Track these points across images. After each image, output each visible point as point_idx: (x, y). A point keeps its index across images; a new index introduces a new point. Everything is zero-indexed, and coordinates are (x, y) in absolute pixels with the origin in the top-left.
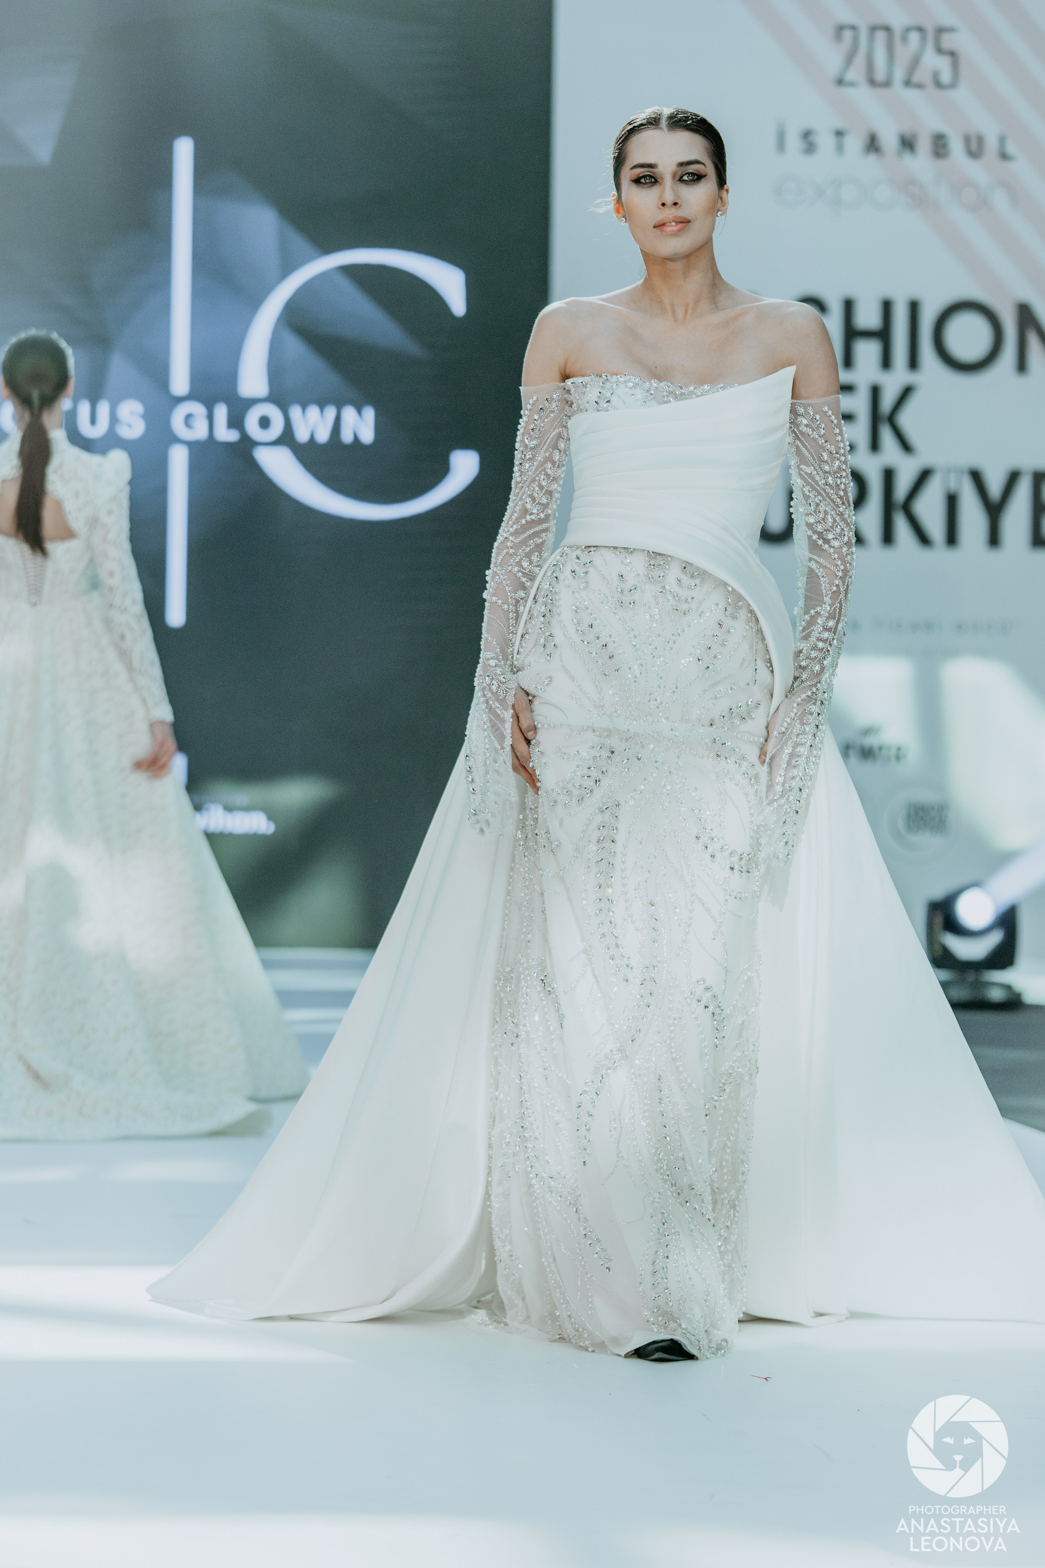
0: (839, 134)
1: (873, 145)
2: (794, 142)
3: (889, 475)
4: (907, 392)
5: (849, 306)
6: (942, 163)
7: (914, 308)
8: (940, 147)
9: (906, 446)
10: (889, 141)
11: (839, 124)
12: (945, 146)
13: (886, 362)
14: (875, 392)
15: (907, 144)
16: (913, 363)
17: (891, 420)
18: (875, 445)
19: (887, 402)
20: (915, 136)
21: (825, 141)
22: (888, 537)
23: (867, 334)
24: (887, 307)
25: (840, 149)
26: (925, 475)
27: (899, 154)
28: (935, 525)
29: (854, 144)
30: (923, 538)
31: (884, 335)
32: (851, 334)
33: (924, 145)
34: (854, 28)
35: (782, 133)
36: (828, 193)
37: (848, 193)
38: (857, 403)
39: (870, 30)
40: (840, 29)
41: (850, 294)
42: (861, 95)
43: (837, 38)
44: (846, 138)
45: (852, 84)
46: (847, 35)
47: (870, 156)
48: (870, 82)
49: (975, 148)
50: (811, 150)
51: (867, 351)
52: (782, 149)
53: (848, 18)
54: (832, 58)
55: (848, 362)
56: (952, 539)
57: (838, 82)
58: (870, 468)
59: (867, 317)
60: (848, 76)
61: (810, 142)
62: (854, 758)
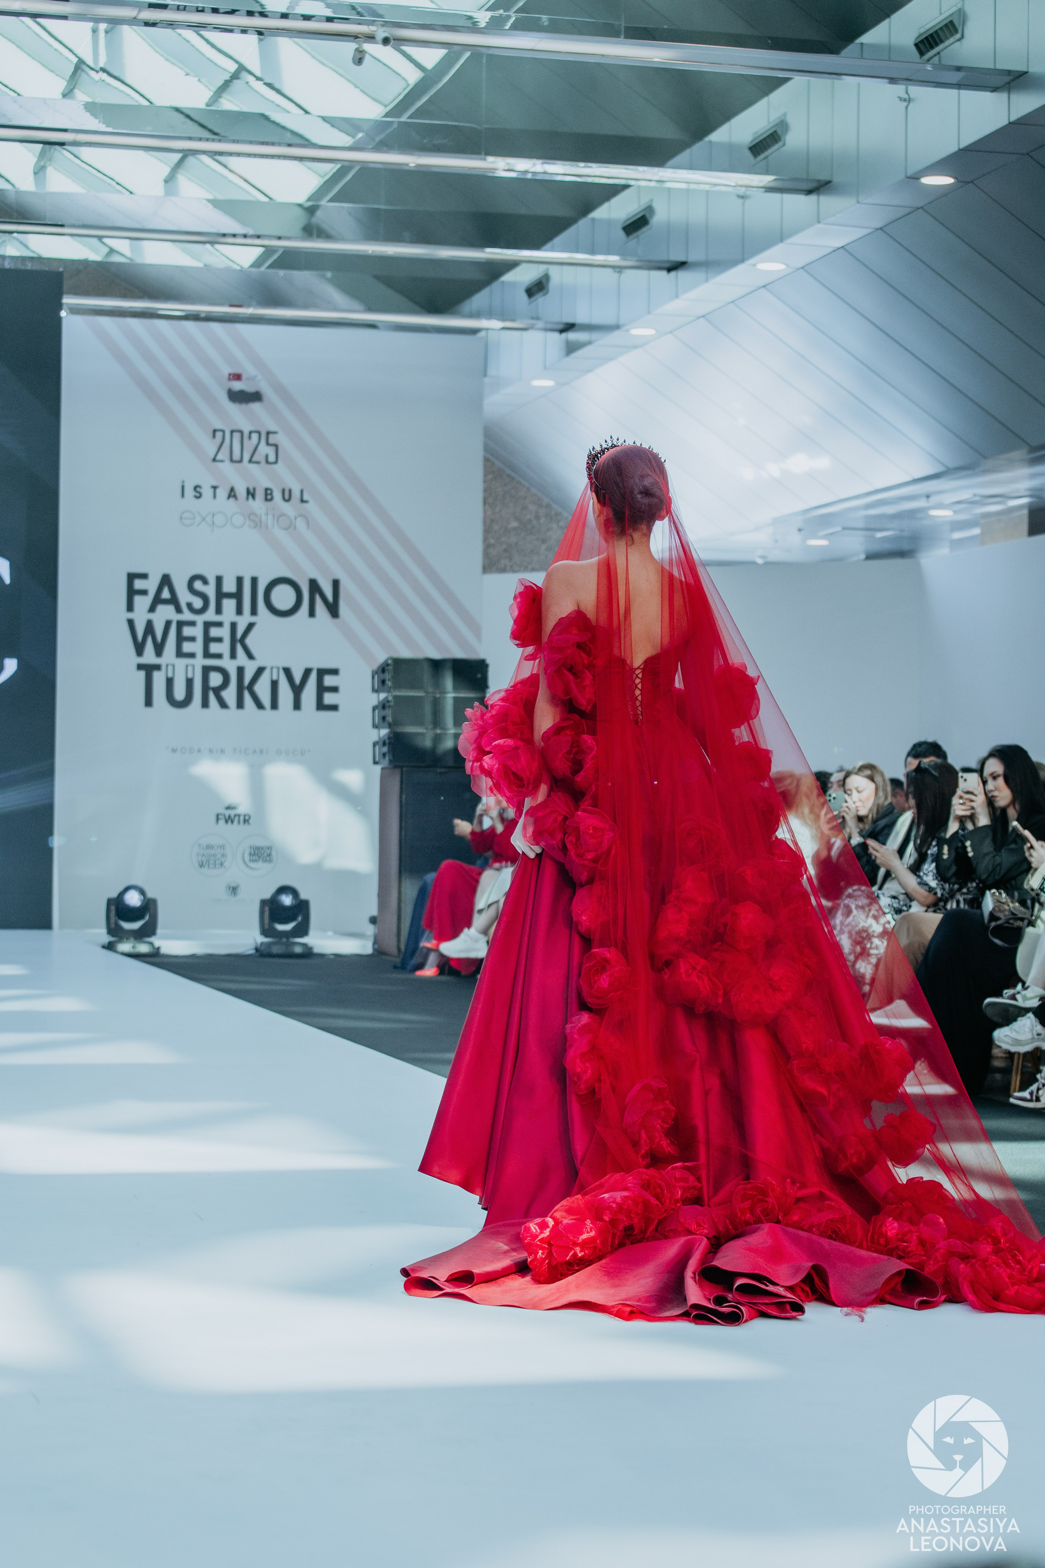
0: (214, 488)
1: (232, 494)
2: (189, 492)
3: (241, 671)
4: (251, 626)
5: (219, 580)
6: (269, 504)
7: (254, 581)
8: (268, 495)
9: (250, 656)
10: (241, 492)
11: (215, 484)
12: (271, 494)
13: (239, 611)
14: (233, 626)
15: (251, 494)
16: (254, 612)
17: (242, 641)
18: (233, 655)
19: (239, 633)
20: (254, 489)
21: (207, 492)
22: (240, 705)
23: (229, 595)
24: (240, 581)
25: (215, 497)
26: (260, 671)
27: (247, 499)
28: (265, 697)
29: (222, 493)
30: (260, 705)
31: (238, 596)
32: (221, 596)
33: (260, 494)
34: (223, 431)
35: (183, 487)
36: (209, 519)
37: (219, 519)
38: (224, 632)
39: (232, 432)
40: (215, 431)
41: (219, 574)
42: (226, 467)
43: (214, 436)
44: (218, 491)
45: (222, 461)
46: (219, 435)
47: (232, 499)
48: (232, 460)
49: (287, 496)
50: (199, 496)
51: (229, 605)
52: (183, 495)
53: (218, 425)
54: (210, 447)
55: (219, 611)
56: (274, 705)
57: (214, 460)
58: (231, 667)
59: (229, 586)
60: (219, 457)
61: (197, 492)
62: (222, 822)
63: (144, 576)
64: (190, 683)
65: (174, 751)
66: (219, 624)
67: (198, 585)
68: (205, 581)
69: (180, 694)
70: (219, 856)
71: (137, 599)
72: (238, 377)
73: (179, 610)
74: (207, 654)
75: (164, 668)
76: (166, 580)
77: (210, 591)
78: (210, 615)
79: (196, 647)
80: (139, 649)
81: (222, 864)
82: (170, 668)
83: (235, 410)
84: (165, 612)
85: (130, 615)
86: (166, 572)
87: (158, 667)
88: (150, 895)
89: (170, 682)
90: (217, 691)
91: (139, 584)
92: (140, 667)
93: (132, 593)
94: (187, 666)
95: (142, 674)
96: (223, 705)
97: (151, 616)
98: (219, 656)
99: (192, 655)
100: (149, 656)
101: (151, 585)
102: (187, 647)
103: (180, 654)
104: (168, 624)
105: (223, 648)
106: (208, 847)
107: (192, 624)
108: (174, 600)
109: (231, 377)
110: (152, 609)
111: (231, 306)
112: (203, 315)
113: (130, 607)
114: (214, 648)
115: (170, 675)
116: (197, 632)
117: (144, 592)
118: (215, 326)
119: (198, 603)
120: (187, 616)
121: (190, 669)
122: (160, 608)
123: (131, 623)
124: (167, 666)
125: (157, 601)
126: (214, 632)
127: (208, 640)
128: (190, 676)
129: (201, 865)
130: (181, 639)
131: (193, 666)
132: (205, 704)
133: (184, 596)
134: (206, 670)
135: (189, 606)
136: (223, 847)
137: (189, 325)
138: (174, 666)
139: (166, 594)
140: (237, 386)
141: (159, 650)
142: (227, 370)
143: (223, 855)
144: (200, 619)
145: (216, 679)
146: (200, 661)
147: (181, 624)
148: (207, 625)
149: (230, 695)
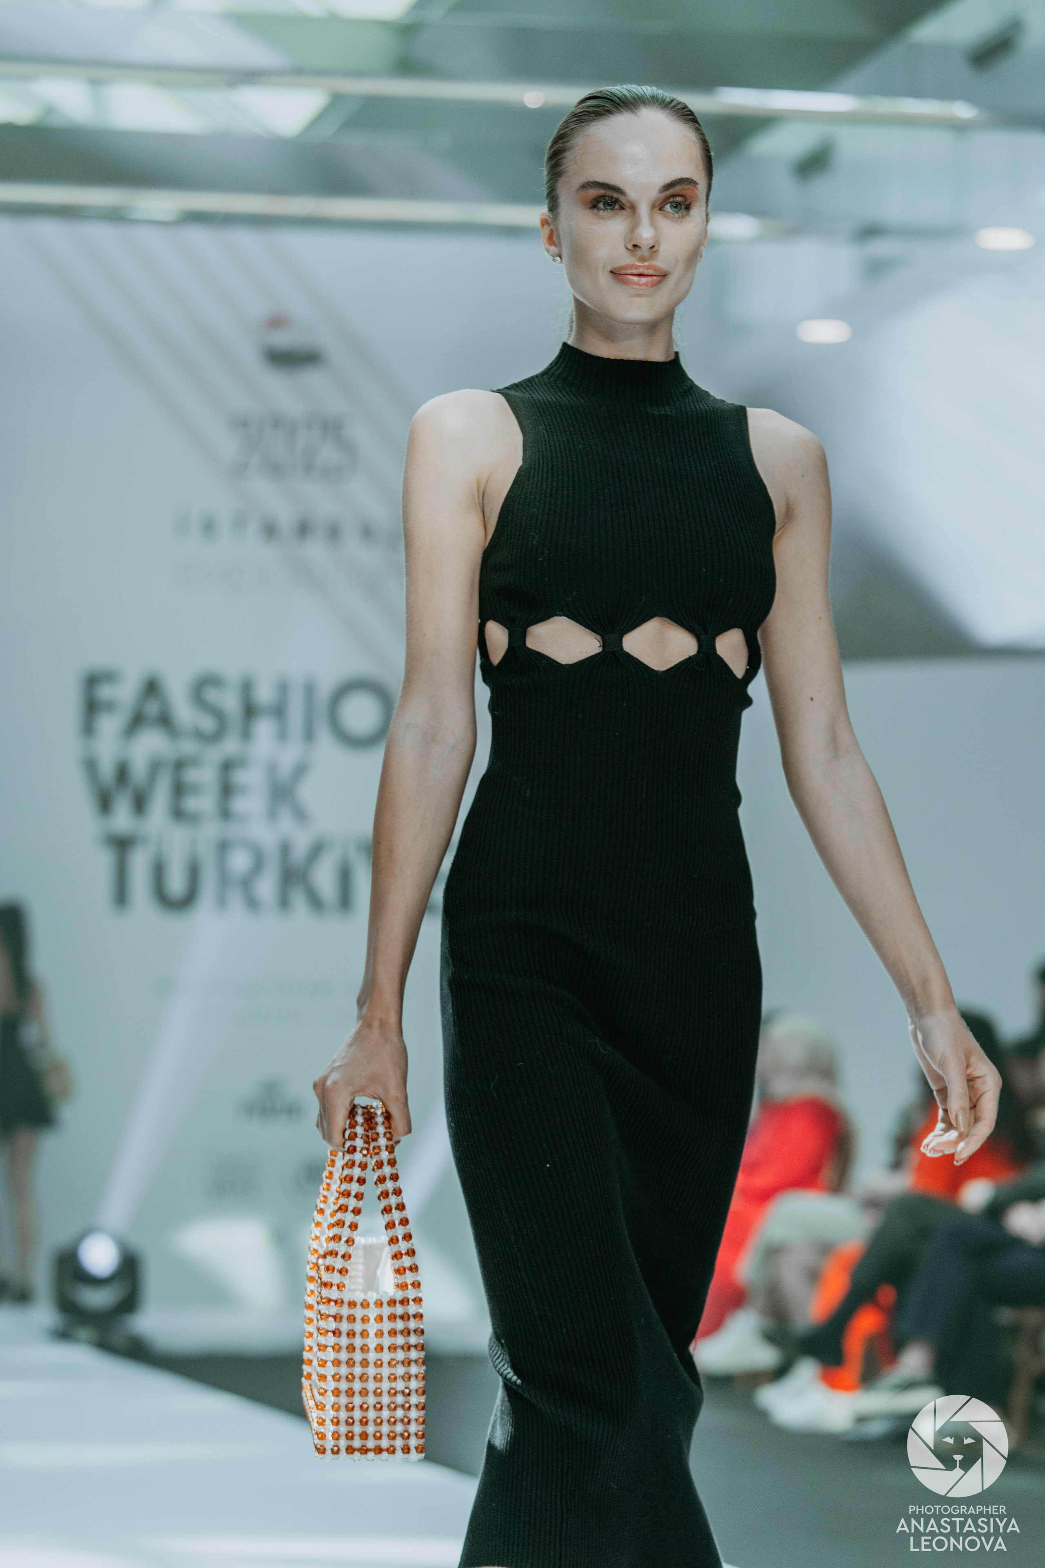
0: (239, 516)
1: (270, 531)
2: (195, 528)
3: (286, 845)
4: (302, 769)
5: (247, 688)
7: (310, 689)
8: (334, 532)
9: (302, 818)
10: (287, 527)
12: (339, 532)
13: (282, 735)
14: (272, 769)
15: (304, 529)
16: (309, 735)
17: (288, 791)
18: (272, 815)
19: (285, 775)
20: (311, 519)
21: (225, 527)
22: (284, 902)
23: (265, 711)
24: (283, 688)
25: (239, 538)
26: (319, 848)
27: (298, 539)
28: (328, 893)
29: (253, 528)
30: (317, 904)
31: (279, 711)
32: (250, 711)
33: (321, 531)
34: (258, 420)
38: (255, 777)
39: (274, 422)
40: (242, 420)
41: (246, 674)
42: (262, 484)
44: (245, 525)
45: (256, 475)
46: (250, 426)
47: (269, 541)
48: (272, 470)
49: (367, 532)
50: (210, 533)
51: (264, 729)
52: (183, 533)
53: (248, 410)
54: (231, 446)
55: (246, 734)
56: (345, 900)
57: (239, 471)
58: (266, 837)
59: (265, 694)
60: (248, 466)
61: (209, 527)
62: (257, 1116)
63: (114, 677)
64: (195, 868)
66: (248, 762)
67: (209, 693)
68: (221, 687)
69: (176, 884)
70: (247, 1173)
71: (102, 716)
72: (280, 323)
73: (174, 737)
74: (225, 814)
75: (149, 840)
76: (152, 686)
77: (230, 703)
78: (230, 746)
79: (207, 803)
80: (105, 803)
82: (160, 842)
83: (274, 382)
84: (151, 742)
85: (89, 748)
86: (152, 672)
87: (137, 841)
89: (159, 871)
90: (243, 882)
91: (105, 692)
92: (107, 840)
93: (92, 705)
94: (189, 840)
95: (110, 854)
96: (253, 905)
97: (125, 748)
98: (246, 818)
99: (199, 819)
100: (123, 820)
101: (126, 694)
102: (192, 803)
103: (178, 816)
105: (255, 804)
106: (230, 1158)
107: (199, 761)
108: (165, 721)
109: (269, 322)
110: (128, 735)
113: (88, 734)
114: (238, 805)
115: (160, 854)
116: (209, 776)
117: (115, 706)
118: (241, 235)
119: (208, 724)
120: (189, 748)
121: (195, 842)
122: (142, 734)
123: (91, 761)
124: (155, 837)
125: (137, 722)
126: (238, 777)
127: (227, 790)
128: (195, 854)
130: (179, 790)
132: (221, 902)
133: (184, 714)
134: (223, 847)
135: (193, 728)
136: (253, 1159)
138: (166, 839)
139: (152, 708)
140: (280, 338)
141: (140, 804)
142: (260, 311)
144: (212, 754)
145: (240, 861)
146: (211, 830)
147: (180, 765)
148: (228, 766)
149: (265, 887)
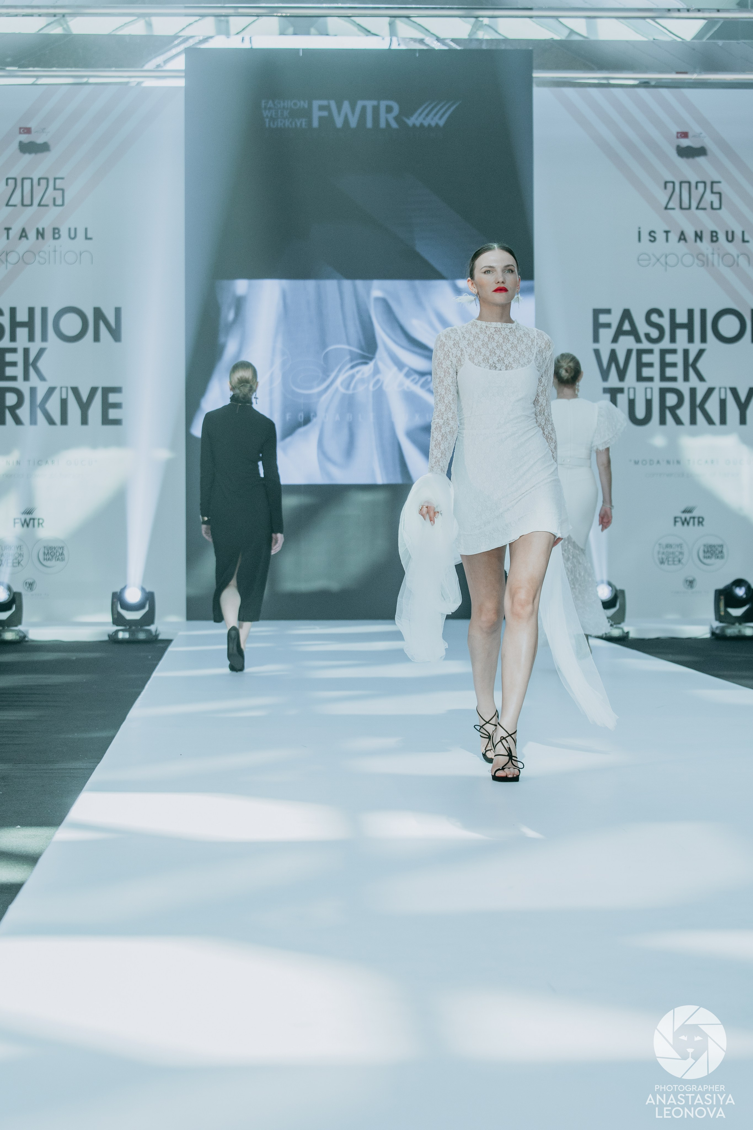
0: (667, 232)
1: (682, 237)
2: (645, 237)
3: (693, 391)
4: (701, 352)
5: (673, 312)
6: (715, 245)
7: (703, 312)
8: (714, 237)
9: (701, 379)
10: (690, 235)
11: (667, 229)
12: (716, 236)
13: (691, 340)
14: (686, 352)
15: (699, 236)
16: (704, 340)
17: (694, 365)
18: (686, 378)
19: (692, 357)
20: (702, 232)
21: (660, 236)
22: (693, 421)
23: (682, 326)
24: (691, 312)
25: (667, 240)
26: (710, 391)
27: (696, 241)
28: (715, 414)
29: (674, 237)
30: (710, 421)
31: (689, 326)
32: (674, 326)
33: (707, 237)
34: (673, 183)
35: (639, 233)
36: (662, 260)
37: (672, 260)
38: (678, 358)
39: (681, 183)
40: (666, 183)
41: (673, 307)
42: (677, 214)
43: (665, 187)
44: (669, 234)
45: (673, 209)
46: (670, 186)
47: (682, 242)
48: (681, 208)
49: (731, 237)
50: (653, 240)
51: (682, 334)
52: (640, 240)
53: (670, 178)
54: (662, 197)
55: (673, 339)
56: (723, 421)
57: (666, 208)
58: (684, 388)
59: (682, 318)
60: (670, 205)
61: (652, 236)
62: (679, 524)
63: (608, 311)
64: (649, 403)
65: (636, 463)
66: (674, 351)
67: (654, 318)
68: (660, 314)
69: (640, 413)
70: (677, 553)
71: (602, 332)
72: (685, 135)
73: (638, 340)
74: (663, 378)
75: (626, 391)
76: (627, 315)
77: (665, 322)
78: (666, 344)
79: (654, 372)
80: (605, 375)
81: (679, 561)
82: (632, 391)
83: (682, 163)
84: (627, 342)
85: (596, 346)
86: (627, 307)
87: (621, 390)
88: (619, 587)
89: (632, 403)
90: (673, 410)
91: (603, 318)
92: (606, 390)
93: (597, 326)
94: (646, 389)
95: (608, 396)
96: (678, 421)
97: (614, 346)
98: (674, 379)
99: (650, 379)
100: (613, 381)
101: (614, 319)
102: (646, 372)
103: (640, 378)
104: (629, 352)
105: (678, 372)
106: (669, 546)
107: (650, 351)
108: (634, 332)
109: (679, 135)
110: (615, 340)
111: (677, 73)
112: (653, 83)
113: (596, 339)
114: (670, 372)
115: (632, 397)
116: (654, 358)
117: (608, 325)
118: (665, 92)
119: (654, 333)
120: (646, 345)
121: (649, 391)
122: (622, 339)
123: (597, 352)
124: (629, 388)
125: (619, 332)
126: (669, 358)
127: (664, 365)
128: (649, 397)
129: (662, 562)
130: (640, 365)
131: (652, 389)
132: (663, 421)
133: (643, 328)
134: (663, 392)
135: (647, 336)
136: (680, 545)
137: (642, 92)
138: (634, 389)
139: (627, 327)
140: (685, 143)
141: (622, 375)
142: (675, 129)
143: (681, 553)
144: (657, 348)
145: (671, 400)
146: (657, 384)
147: (640, 352)
148: (663, 352)
149: (684, 413)
